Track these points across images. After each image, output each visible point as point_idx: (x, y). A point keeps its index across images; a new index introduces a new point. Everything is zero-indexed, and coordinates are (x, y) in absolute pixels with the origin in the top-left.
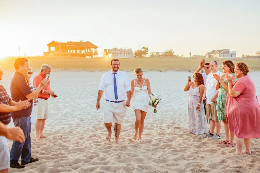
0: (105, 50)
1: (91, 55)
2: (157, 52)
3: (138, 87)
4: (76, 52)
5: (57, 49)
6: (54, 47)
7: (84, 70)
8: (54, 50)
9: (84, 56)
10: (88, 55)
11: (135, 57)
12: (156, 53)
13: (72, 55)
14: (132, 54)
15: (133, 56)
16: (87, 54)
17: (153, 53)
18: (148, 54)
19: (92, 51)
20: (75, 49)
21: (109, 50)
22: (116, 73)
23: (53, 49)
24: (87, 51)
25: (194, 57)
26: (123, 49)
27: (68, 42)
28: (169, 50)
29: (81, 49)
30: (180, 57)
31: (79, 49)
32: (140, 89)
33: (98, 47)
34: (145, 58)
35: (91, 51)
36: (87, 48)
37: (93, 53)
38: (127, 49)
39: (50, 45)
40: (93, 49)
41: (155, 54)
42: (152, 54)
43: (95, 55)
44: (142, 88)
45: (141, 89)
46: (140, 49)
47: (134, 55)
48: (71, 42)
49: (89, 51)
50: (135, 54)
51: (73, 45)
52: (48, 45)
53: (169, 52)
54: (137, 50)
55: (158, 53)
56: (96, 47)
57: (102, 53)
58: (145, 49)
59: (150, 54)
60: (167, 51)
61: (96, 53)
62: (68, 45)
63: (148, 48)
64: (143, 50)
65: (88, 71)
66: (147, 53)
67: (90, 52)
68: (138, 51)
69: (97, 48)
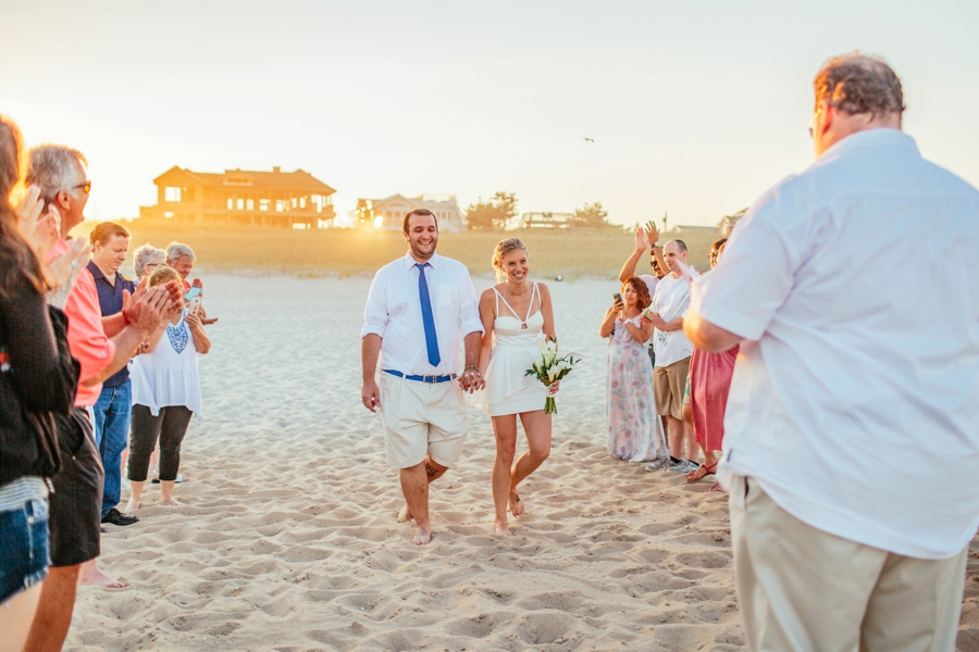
0: (362, 203)
1: (311, 221)
2: (547, 212)
3: (513, 316)
4: (257, 206)
5: (189, 195)
6: (179, 190)
7: (284, 271)
8: (178, 199)
9: (285, 220)
10: (301, 220)
11: (470, 227)
12: (544, 215)
13: (244, 217)
14: (458, 218)
15: (461, 223)
16: (296, 214)
17: (532, 214)
18: (513, 219)
19: (316, 204)
20: (253, 197)
21: (374, 202)
22: (428, 264)
23: (173, 194)
24: (295, 205)
25: (679, 230)
26: (426, 199)
27: (227, 171)
28: (591, 204)
29: (275, 196)
30: (629, 229)
31: (266, 198)
32: (520, 323)
33: (335, 191)
34: (502, 231)
35: (311, 206)
36: (298, 195)
37: (319, 210)
38: (439, 199)
39: (162, 181)
40: (317, 199)
41: (540, 218)
42: (527, 219)
43: (323, 219)
44: (528, 321)
45: (525, 326)
46: (485, 202)
47: (465, 223)
48: (238, 170)
49: (303, 203)
50: (467, 218)
51: (246, 181)
52: (156, 181)
53: (591, 211)
54: (474, 204)
55: (550, 215)
56: (327, 191)
57: (351, 214)
58: (504, 199)
59: (520, 217)
60: (583, 210)
61: (329, 212)
62: (230, 180)
63: (515, 197)
64: (496, 203)
65: (300, 276)
66: (510, 216)
67: (305, 209)
68: (480, 207)
69: (333, 195)
